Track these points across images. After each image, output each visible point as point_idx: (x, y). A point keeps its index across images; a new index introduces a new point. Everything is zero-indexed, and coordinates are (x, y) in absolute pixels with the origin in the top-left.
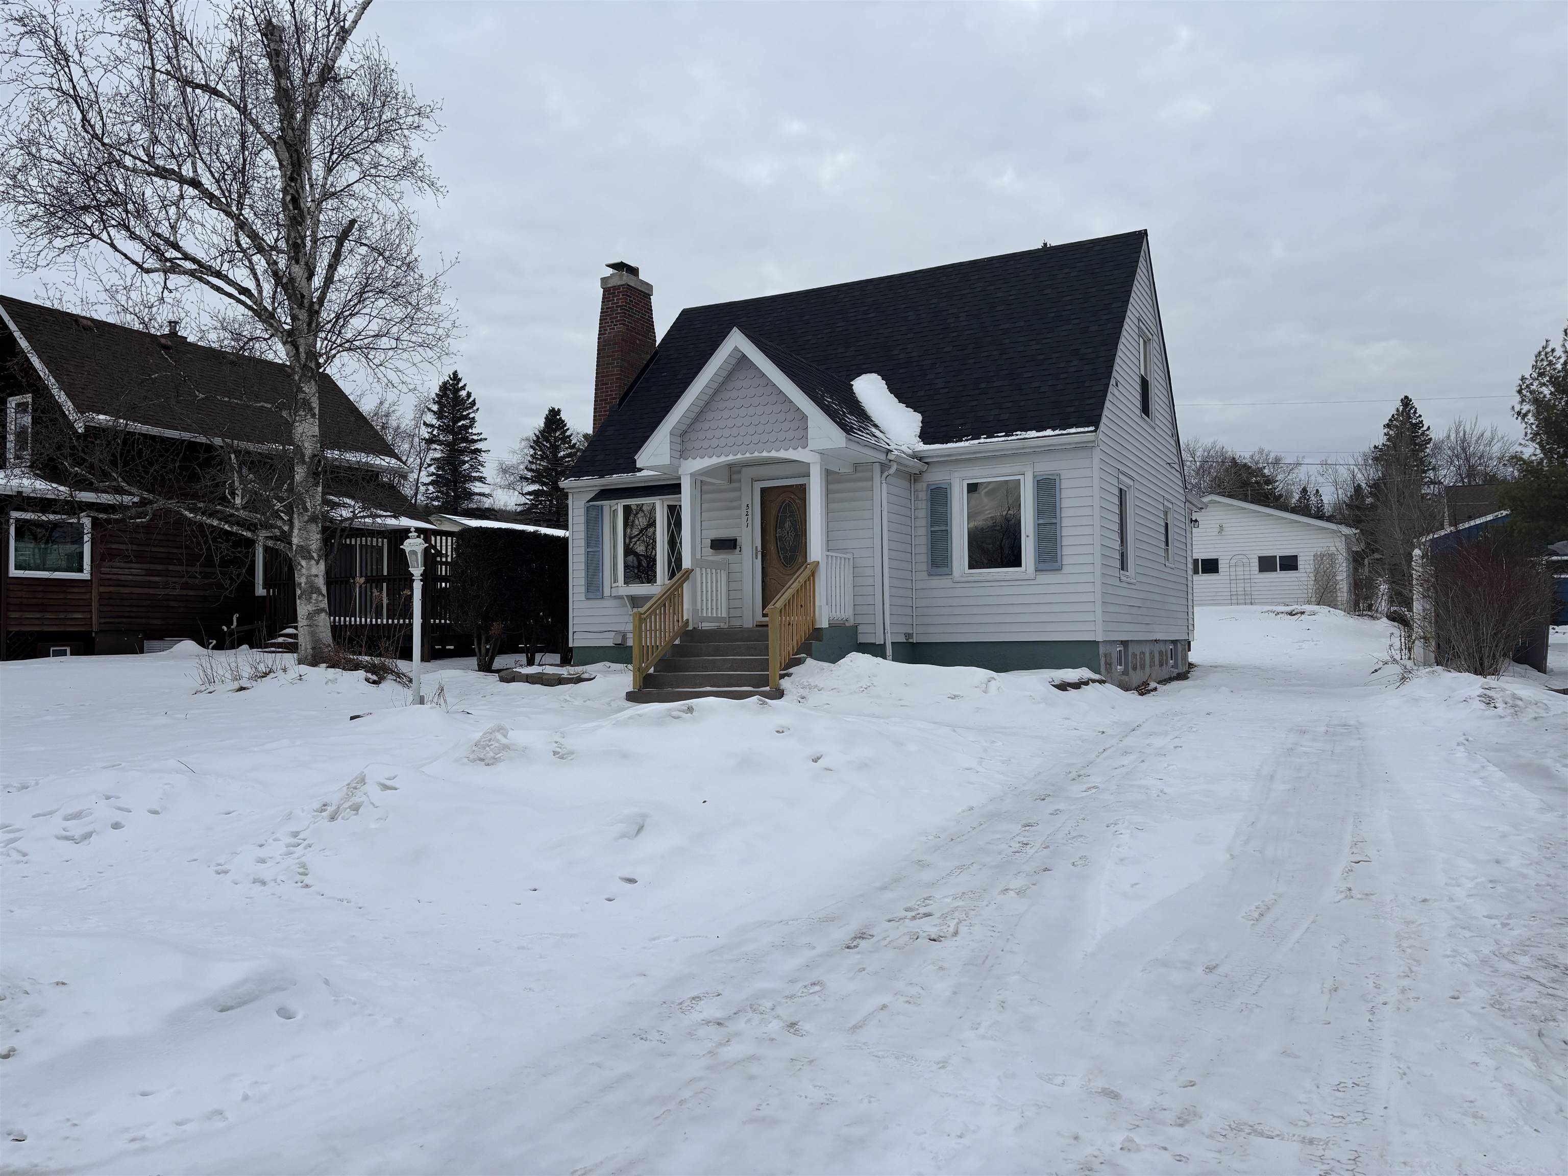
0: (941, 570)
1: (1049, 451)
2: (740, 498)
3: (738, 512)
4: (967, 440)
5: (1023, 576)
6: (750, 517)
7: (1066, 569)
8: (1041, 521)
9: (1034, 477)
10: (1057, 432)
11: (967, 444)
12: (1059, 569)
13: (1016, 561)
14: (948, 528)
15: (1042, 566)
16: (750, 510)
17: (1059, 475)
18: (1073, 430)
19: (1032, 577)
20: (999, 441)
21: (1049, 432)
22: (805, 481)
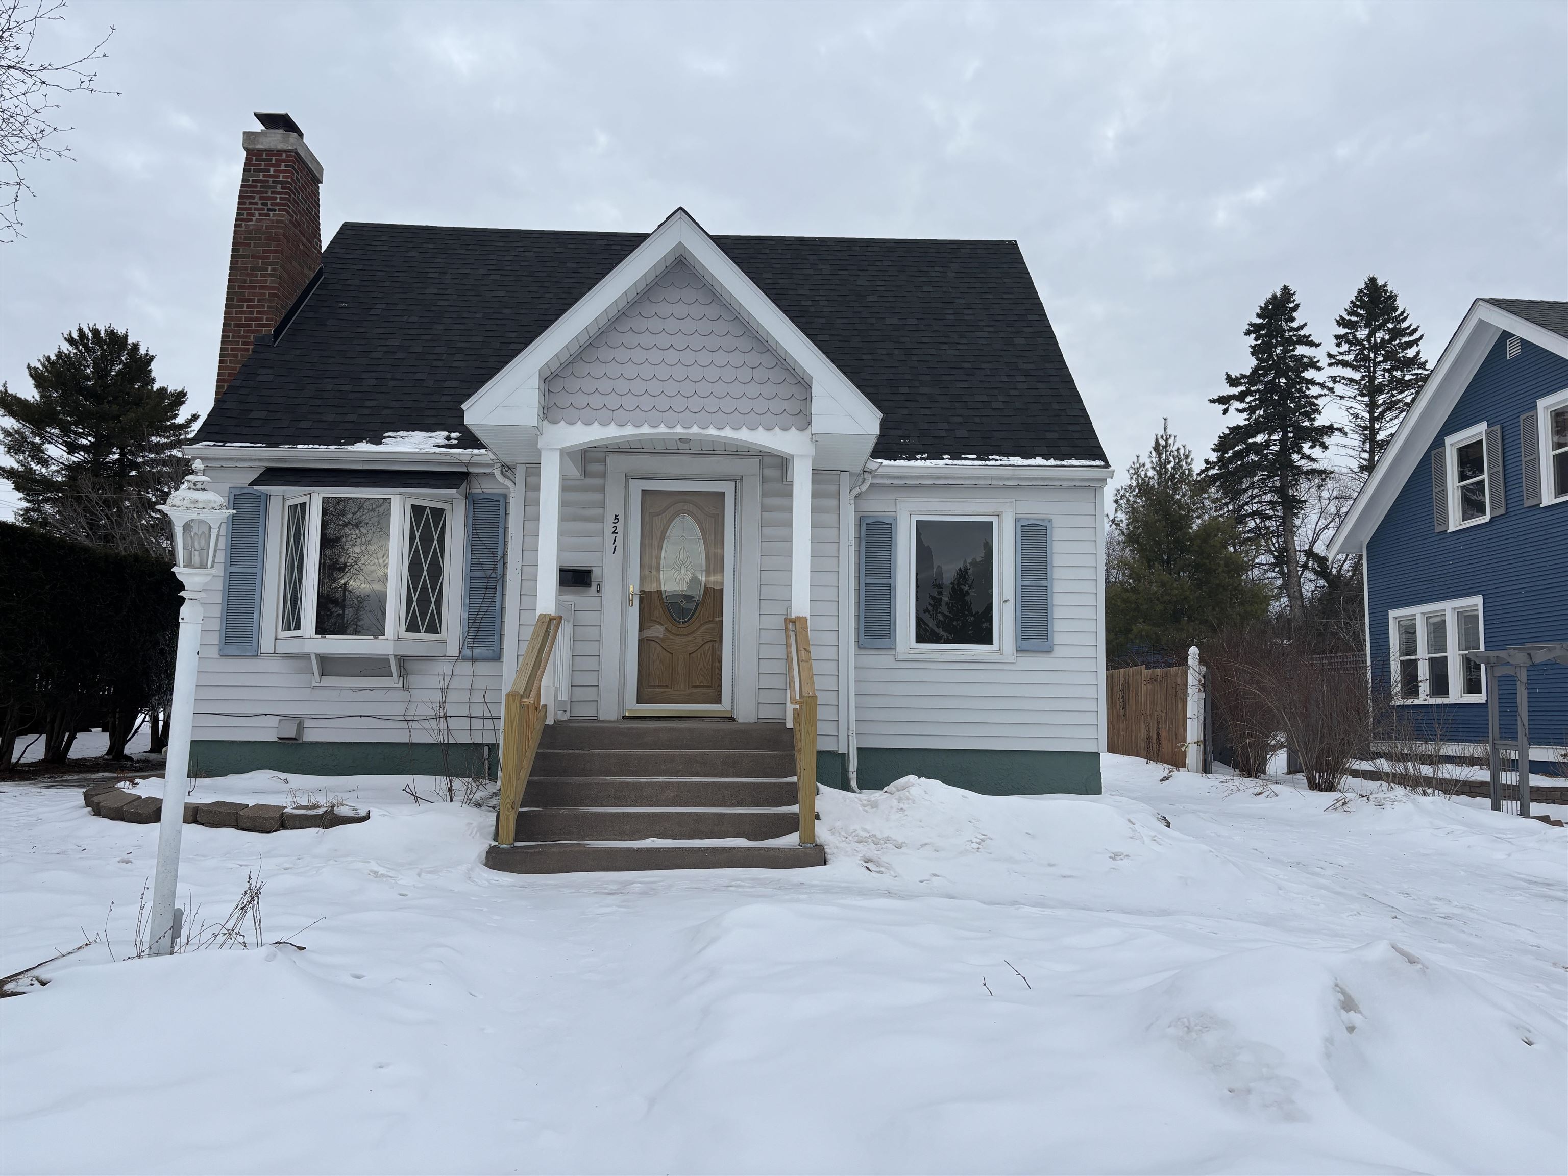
0: (879, 642)
1: (1038, 487)
2: (602, 505)
3: (597, 526)
4: (921, 459)
5: (996, 657)
6: (620, 536)
7: (1058, 651)
8: (1027, 583)
9: (1017, 520)
10: (1052, 462)
11: (919, 463)
12: (1049, 651)
13: (985, 637)
14: (891, 582)
15: (1026, 645)
16: (620, 526)
17: (1050, 521)
18: (1074, 462)
19: (1011, 659)
20: (970, 465)
21: (1039, 461)
22: (727, 488)
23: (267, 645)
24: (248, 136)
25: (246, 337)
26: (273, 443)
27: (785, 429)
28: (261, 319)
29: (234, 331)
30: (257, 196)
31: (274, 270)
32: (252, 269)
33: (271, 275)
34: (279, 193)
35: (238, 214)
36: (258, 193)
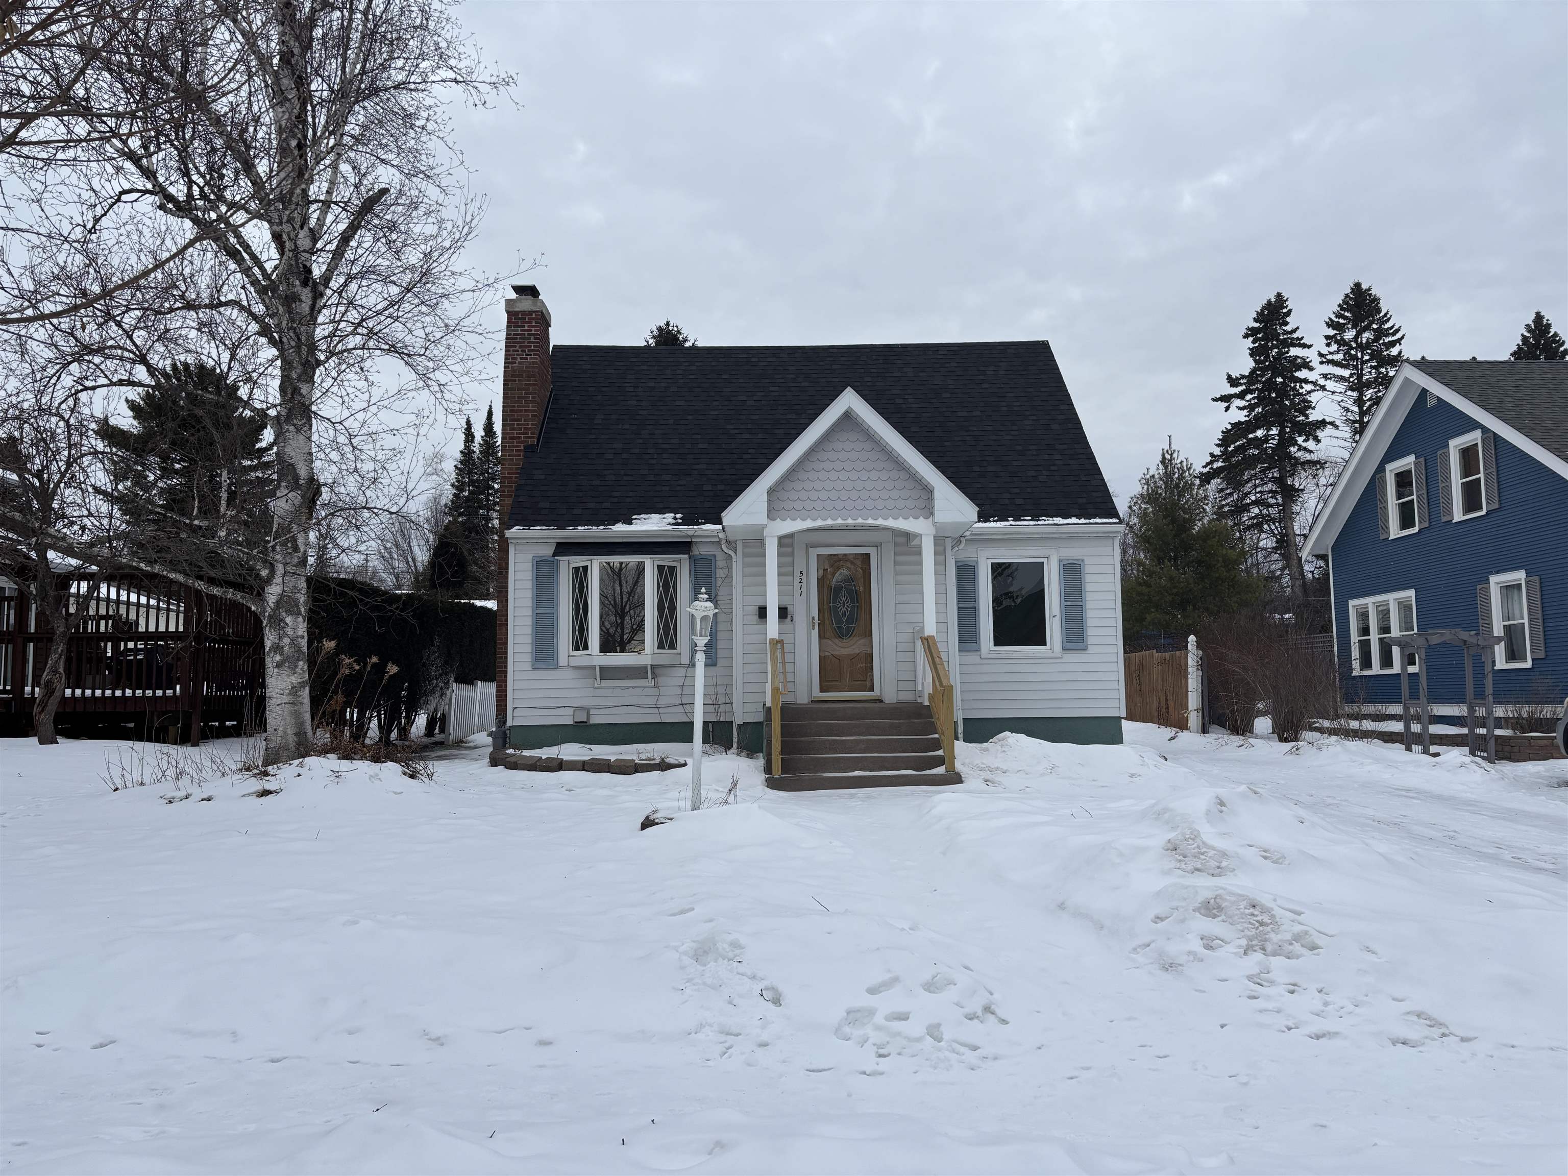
0: (969, 646)
1: (1072, 538)
2: (792, 565)
3: (790, 578)
4: (994, 521)
5: (1049, 654)
6: (804, 584)
7: (1091, 649)
8: (1068, 603)
9: (1060, 561)
10: (1083, 521)
11: (992, 524)
12: (1085, 649)
13: (1039, 638)
14: (976, 605)
15: (1070, 645)
16: (804, 578)
17: (1083, 561)
18: (1098, 520)
19: (1059, 655)
20: (1027, 524)
21: (1074, 520)
22: (871, 551)
23: (563, 661)
24: (509, 302)
25: (517, 446)
26: (561, 527)
27: (916, 518)
28: (527, 433)
29: (508, 443)
30: (518, 345)
31: (533, 398)
32: (518, 398)
33: (532, 402)
34: (533, 343)
35: (506, 359)
36: (518, 343)
